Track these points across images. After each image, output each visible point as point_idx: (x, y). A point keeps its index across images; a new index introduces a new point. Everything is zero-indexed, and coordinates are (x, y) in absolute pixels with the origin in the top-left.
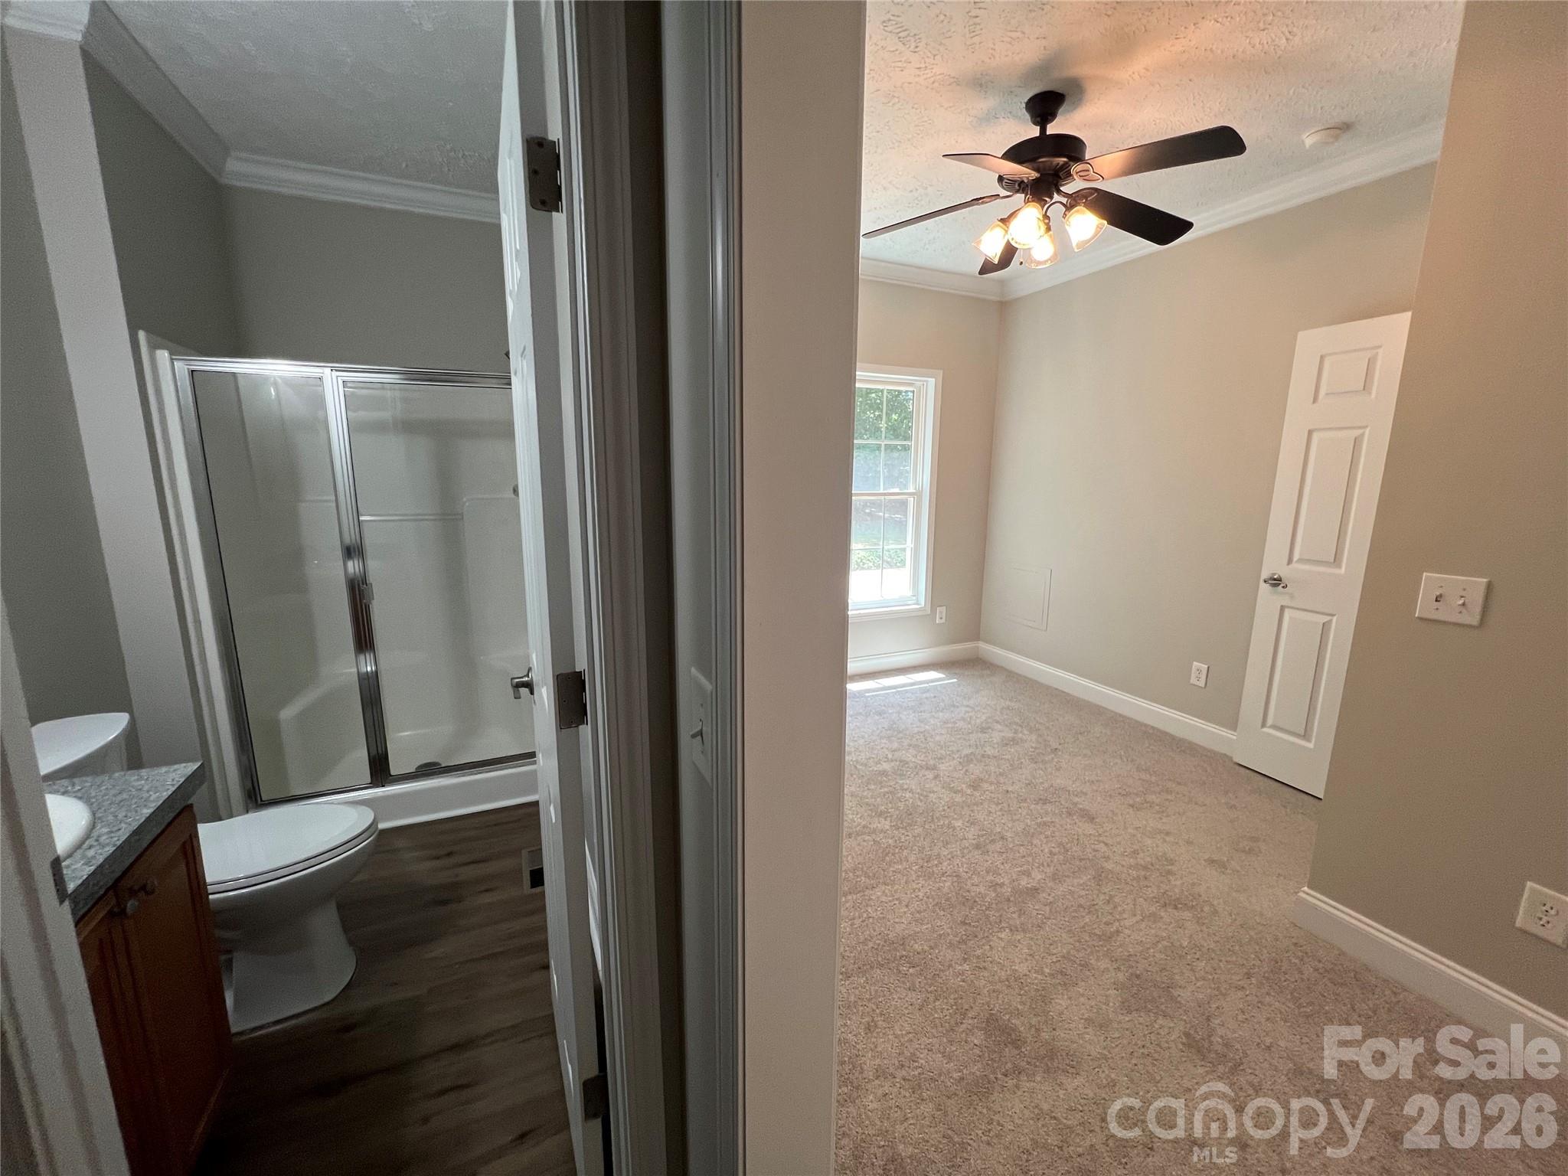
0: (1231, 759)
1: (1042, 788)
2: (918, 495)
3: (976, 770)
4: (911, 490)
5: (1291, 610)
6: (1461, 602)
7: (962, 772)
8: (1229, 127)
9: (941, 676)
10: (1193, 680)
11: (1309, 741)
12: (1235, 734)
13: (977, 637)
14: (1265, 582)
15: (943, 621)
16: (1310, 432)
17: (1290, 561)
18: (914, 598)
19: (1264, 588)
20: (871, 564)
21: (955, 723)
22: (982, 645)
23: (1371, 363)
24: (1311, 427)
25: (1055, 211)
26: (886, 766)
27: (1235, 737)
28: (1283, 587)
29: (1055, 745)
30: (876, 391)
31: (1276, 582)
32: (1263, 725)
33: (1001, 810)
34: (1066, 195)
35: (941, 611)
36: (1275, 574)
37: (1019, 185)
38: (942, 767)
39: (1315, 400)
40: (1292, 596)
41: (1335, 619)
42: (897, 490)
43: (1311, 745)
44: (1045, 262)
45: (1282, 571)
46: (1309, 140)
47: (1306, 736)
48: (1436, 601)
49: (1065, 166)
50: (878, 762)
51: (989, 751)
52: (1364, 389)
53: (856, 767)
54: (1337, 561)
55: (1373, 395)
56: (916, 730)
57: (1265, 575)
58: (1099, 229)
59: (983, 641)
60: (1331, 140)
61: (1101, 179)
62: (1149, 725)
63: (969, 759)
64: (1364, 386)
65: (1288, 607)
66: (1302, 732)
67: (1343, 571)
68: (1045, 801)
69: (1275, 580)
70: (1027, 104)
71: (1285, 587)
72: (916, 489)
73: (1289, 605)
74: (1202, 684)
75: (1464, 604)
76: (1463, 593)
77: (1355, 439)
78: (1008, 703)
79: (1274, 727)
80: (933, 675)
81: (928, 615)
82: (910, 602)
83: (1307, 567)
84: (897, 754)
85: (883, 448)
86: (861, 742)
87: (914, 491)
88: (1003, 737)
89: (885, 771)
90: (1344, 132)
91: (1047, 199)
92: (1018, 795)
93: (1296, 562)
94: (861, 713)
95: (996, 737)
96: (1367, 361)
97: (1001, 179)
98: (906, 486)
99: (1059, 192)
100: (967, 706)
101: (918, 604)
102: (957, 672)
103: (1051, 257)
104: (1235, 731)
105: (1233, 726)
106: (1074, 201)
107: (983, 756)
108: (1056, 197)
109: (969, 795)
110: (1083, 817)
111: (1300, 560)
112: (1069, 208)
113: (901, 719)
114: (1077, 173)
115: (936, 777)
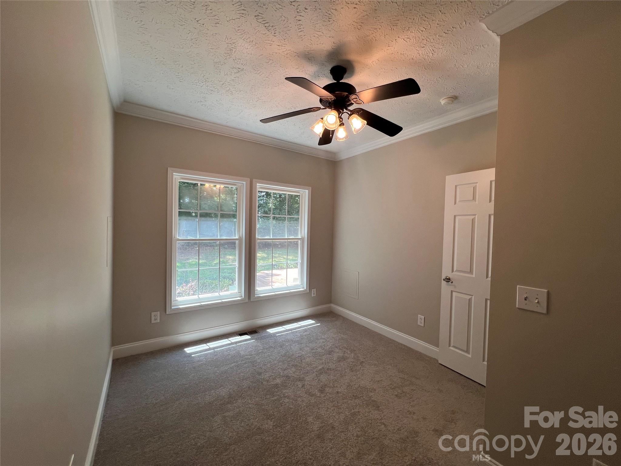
0: (437, 361)
1: (355, 388)
2: (302, 239)
3: (324, 378)
4: (300, 237)
5: (456, 293)
6: (537, 301)
7: (316, 381)
8: (412, 79)
9: (314, 322)
10: (419, 323)
11: (469, 353)
12: (438, 349)
13: (330, 302)
14: (444, 280)
15: (315, 295)
16: (455, 216)
17: (453, 271)
18: (302, 285)
19: (444, 283)
20: (292, 266)
21: (317, 349)
22: (332, 305)
23: (475, 188)
24: (456, 214)
25: (345, 116)
26: (278, 381)
27: (438, 350)
28: (451, 283)
29: (362, 360)
30: (284, 194)
31: (448, 280)
32: (450, 346)
33: (334, 406)
34: (350, 111)
35: (314, 291)
36: (447, 276)
37: (329, 104)
38: (307, 378)
39: (455, 203)
40: (455, 287)
41: (473, 297)
42: (293, 237)
43: (470, 356)
44: (343, 139)
45: (450, 275)
46: (443, 102)
47: (467, 351)
48: (525, 300)
49: (348, 97)
50: (274, 379)
51: (331, 366)
52: (473, 199)
53: (262, 383)
54: (471, 272)
55: (477, 202)
56: (297, 355)
57: (443, 277)
58: (363, 125)
59: (333, 304)
60: (450, 102)
61: (363, 103)
62: (403, 344)
63: (321, 372)
64: (473, 198)
65: (454, 291)
66: (465, 349)
67: (474, 276)
68: (356, 397)
69: (448, 279)
70: (331, 71)
71: (452, 283)
72: (301, 237)
73: (454, 290)
74: (422, 325)
75: (538, 302)
76: (537, 297)
77: (472, 219)
78: (342, 336)
79: (454, 347)
80: (310, 322)
81: (308, 293)
82: (300, 287)
83: (459, 274)
84: (286, 372)
85: (286, 219)
86: (269, 365)
87: (301, 238)
88: (339, 356)
89: (277, 384)
90: (455, 100)
91: (341, 111)
92: (343, 394)
93: (455, 271)
94: (272, 347)
95: (335, 356)
96: (473, 188)
97: (321, 101)
98: (297, 234)
99: (347, 109)
100: (324, 339)
101: (303, 288)
102: (321, 319)
103: (345, 137)
104: (438, 348)
105: (437, 345)
106: (353, 112)
107: (328, 369)
108: (345, 110)
109: (318, 397)
110: (374, 406)
111: (457, 271)
112: (350, 115)
113: (291, 349)
114: (352, 99)
115: (303, 386)
